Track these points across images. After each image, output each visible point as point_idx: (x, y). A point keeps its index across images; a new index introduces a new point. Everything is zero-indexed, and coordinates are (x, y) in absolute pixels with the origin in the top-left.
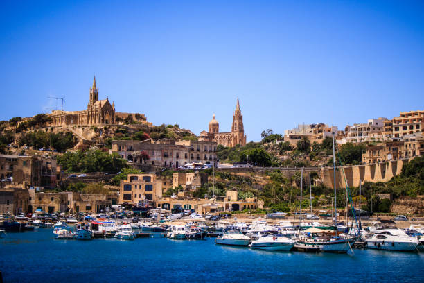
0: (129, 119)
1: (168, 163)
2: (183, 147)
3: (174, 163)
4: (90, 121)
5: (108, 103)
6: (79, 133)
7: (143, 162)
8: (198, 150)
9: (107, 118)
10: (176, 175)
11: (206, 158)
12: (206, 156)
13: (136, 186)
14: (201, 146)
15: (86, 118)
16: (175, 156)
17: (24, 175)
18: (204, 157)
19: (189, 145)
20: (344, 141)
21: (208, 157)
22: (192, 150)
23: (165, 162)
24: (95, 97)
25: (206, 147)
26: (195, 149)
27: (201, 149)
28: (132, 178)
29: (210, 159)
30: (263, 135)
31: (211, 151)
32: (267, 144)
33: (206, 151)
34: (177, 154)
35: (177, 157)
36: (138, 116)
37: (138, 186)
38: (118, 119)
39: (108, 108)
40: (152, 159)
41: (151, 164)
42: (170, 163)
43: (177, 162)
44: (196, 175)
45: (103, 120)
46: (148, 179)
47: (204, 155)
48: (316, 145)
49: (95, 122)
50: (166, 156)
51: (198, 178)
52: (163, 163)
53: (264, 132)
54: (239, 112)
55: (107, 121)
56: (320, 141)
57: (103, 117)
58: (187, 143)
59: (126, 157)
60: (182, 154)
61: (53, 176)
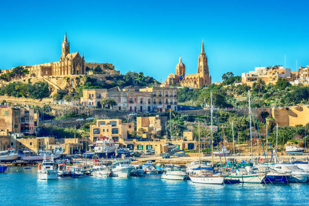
0: (98, 70)
1: (133, 108)
2: (147, 93)
3: (139, 108)
4: (63, 72)
5: (78, 55)
6: (53, 83)
7: (111, 108)
8: (160, 96)
9: (78, 69)
10: (139, 119)
11: (167, 102)
12: (167, 100)
13: (104, 130)
14: (162, 91)
15: (59, 69)
16: (139, 101)
17: (6, 123)
18: (165, 101)
19: (152, 91)
20: (296, 82)
21: (169, 101)
22: (155, 95)
23: (131, 107)
24: (67, 50)
25: (167, 92)
26: (157, 94)
27: (162, 94)
28: (100, 123)
29: (171, 103)
30: (224, 77)
31: (171, 96)
32: (226, 86)
33: (167, 96)
34: (141, 99)
35: (141, 102)
36: (106, 66)
37: (106, 131)
38: (88, 69)
39: (79, 60)
40: (119, 105)
41: (118, 109)
42: (135, 108)
43: (141, 107)
44: (157, 118)
45: (74, 71)
46: (114, 124)
47: (165, 99)
48: (270, 86)
49: (67, 74)
50: (131, 102)
51: (159, 121)
52: (129, 108)
53: (225, 74)
54: (204, 54)
55: (78, 71)
56: (274, 83)
57: (74, 68)
58: (150, 90)
59: (95, 105)
60: (146, 100)
61: (31, 123)
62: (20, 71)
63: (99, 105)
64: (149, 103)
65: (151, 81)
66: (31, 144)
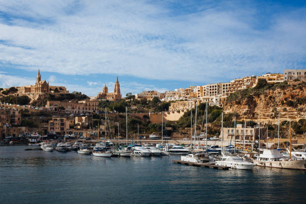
0: (56, 90)
1: (74, 112)
2: (82, 103)
3: (77, 112)
4: (37, 91)
5: (45, 82)
6: (31, 96)
8: (90, 105)
9: (45, 90)
10: (77, 118)
11: (93, 109)
13: (56, 124)
14: (91, 103)
15: (35, 89)
16: (78, 108)
19: (85, 103)
20: (163, 100)
21: (94, 108)
22: (86, 105)
24: (39, 79)
25: (93, 103)
26: (88, 104)
28: (55, 120)
29: (96, 109)
31: (96, 106)
32: (127, 100)
33: (93, 105)
36: (61, 88)
38: (51, 90)
39: (45, 85)
40: (66, 109)
43: (79, 111)
44: (86, 118)
46: (62, 120)
47: (92, 107)
49: (39, 92)
50: (73, 108)
51: (87, 120)
53: (128, 94)
54: (118, 82)
56: (151, 100)
57: (43, 89)
59: (54, 109)
60: (81, 107)
61: (16, 119)
62: (14, 90)
63: (56, 109)
64: (83, 109)
65: (85, 97)
66: (15, 131)
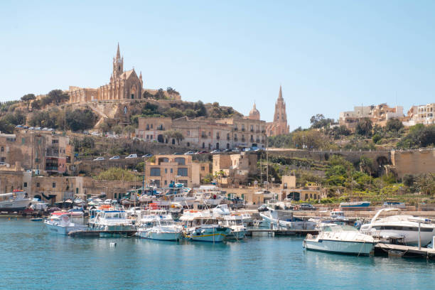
0: (160, 94)
1: (207, 145)
2: (225, 125)
3: (214, 145)
4: (113, 97)
5: (133, 74)
6: (100, 110)
7: (176, 143)
8: (243, 130)
9: (133, 92)
10: (216, 158)
11: (252, 139)
12: (252, 136)
13: (166, 170)
14: (246, 124)
15: (109, 94)
16: (215, 136)
17: (22, 156)
18: (250, 138)
19: (232, 123)
20: (412, 123)
21: (255, 138)
22: (236, 129)
23: (204, 144)
24: (119, 68)
25: (252, 126)
26: (240, 128)
27: (246, 129)
28: (161, 160)
29: (258, 141)
30: (313, 120)
31: (258, 132)
32: (318, 130)
33: (252, 131)
34: (218, 134)
35: (218, 138)
36: (171, 91)
37: (169, 171)
38: (147, 95)
39: (134, 81)
40: (187, 140)
41: (186, 145)
42: (210, 145)
43: (218, 144)
44: (242, 157)
45: (128, 94)
46: (181, 161)
47: (250, 135)
48: (378, 128)
49: (119, 98)
50: (204, 136)
52: (201, 145)
53: (314, 117)
55: (133, 95)
56: (383, 124)
57: (128, 91)
58: (230, 122)
59: (156, 138)
60: (223, 135)
61: (61, 158)
62: (58, 96)
63: (160, 138)
64: (228, 138)
65: (229, 112)
